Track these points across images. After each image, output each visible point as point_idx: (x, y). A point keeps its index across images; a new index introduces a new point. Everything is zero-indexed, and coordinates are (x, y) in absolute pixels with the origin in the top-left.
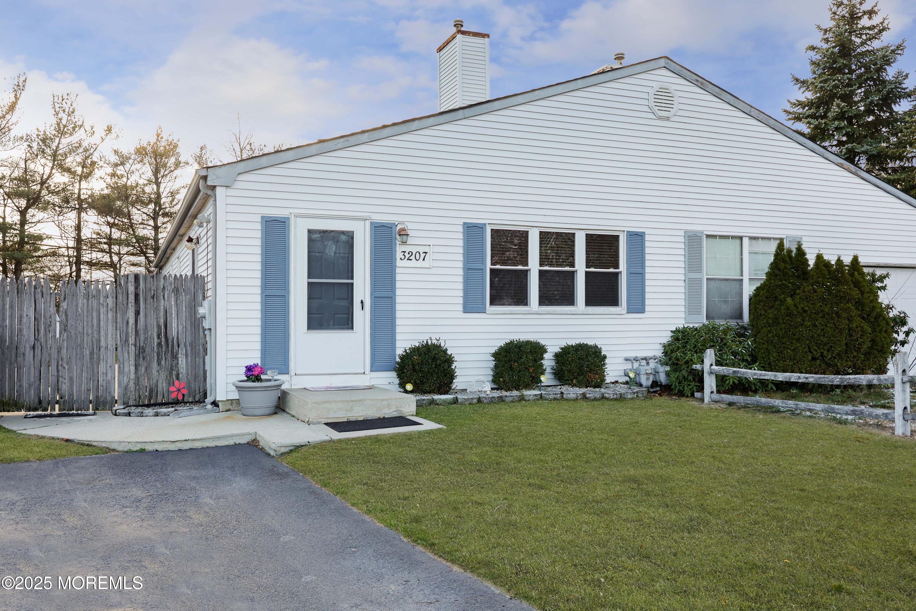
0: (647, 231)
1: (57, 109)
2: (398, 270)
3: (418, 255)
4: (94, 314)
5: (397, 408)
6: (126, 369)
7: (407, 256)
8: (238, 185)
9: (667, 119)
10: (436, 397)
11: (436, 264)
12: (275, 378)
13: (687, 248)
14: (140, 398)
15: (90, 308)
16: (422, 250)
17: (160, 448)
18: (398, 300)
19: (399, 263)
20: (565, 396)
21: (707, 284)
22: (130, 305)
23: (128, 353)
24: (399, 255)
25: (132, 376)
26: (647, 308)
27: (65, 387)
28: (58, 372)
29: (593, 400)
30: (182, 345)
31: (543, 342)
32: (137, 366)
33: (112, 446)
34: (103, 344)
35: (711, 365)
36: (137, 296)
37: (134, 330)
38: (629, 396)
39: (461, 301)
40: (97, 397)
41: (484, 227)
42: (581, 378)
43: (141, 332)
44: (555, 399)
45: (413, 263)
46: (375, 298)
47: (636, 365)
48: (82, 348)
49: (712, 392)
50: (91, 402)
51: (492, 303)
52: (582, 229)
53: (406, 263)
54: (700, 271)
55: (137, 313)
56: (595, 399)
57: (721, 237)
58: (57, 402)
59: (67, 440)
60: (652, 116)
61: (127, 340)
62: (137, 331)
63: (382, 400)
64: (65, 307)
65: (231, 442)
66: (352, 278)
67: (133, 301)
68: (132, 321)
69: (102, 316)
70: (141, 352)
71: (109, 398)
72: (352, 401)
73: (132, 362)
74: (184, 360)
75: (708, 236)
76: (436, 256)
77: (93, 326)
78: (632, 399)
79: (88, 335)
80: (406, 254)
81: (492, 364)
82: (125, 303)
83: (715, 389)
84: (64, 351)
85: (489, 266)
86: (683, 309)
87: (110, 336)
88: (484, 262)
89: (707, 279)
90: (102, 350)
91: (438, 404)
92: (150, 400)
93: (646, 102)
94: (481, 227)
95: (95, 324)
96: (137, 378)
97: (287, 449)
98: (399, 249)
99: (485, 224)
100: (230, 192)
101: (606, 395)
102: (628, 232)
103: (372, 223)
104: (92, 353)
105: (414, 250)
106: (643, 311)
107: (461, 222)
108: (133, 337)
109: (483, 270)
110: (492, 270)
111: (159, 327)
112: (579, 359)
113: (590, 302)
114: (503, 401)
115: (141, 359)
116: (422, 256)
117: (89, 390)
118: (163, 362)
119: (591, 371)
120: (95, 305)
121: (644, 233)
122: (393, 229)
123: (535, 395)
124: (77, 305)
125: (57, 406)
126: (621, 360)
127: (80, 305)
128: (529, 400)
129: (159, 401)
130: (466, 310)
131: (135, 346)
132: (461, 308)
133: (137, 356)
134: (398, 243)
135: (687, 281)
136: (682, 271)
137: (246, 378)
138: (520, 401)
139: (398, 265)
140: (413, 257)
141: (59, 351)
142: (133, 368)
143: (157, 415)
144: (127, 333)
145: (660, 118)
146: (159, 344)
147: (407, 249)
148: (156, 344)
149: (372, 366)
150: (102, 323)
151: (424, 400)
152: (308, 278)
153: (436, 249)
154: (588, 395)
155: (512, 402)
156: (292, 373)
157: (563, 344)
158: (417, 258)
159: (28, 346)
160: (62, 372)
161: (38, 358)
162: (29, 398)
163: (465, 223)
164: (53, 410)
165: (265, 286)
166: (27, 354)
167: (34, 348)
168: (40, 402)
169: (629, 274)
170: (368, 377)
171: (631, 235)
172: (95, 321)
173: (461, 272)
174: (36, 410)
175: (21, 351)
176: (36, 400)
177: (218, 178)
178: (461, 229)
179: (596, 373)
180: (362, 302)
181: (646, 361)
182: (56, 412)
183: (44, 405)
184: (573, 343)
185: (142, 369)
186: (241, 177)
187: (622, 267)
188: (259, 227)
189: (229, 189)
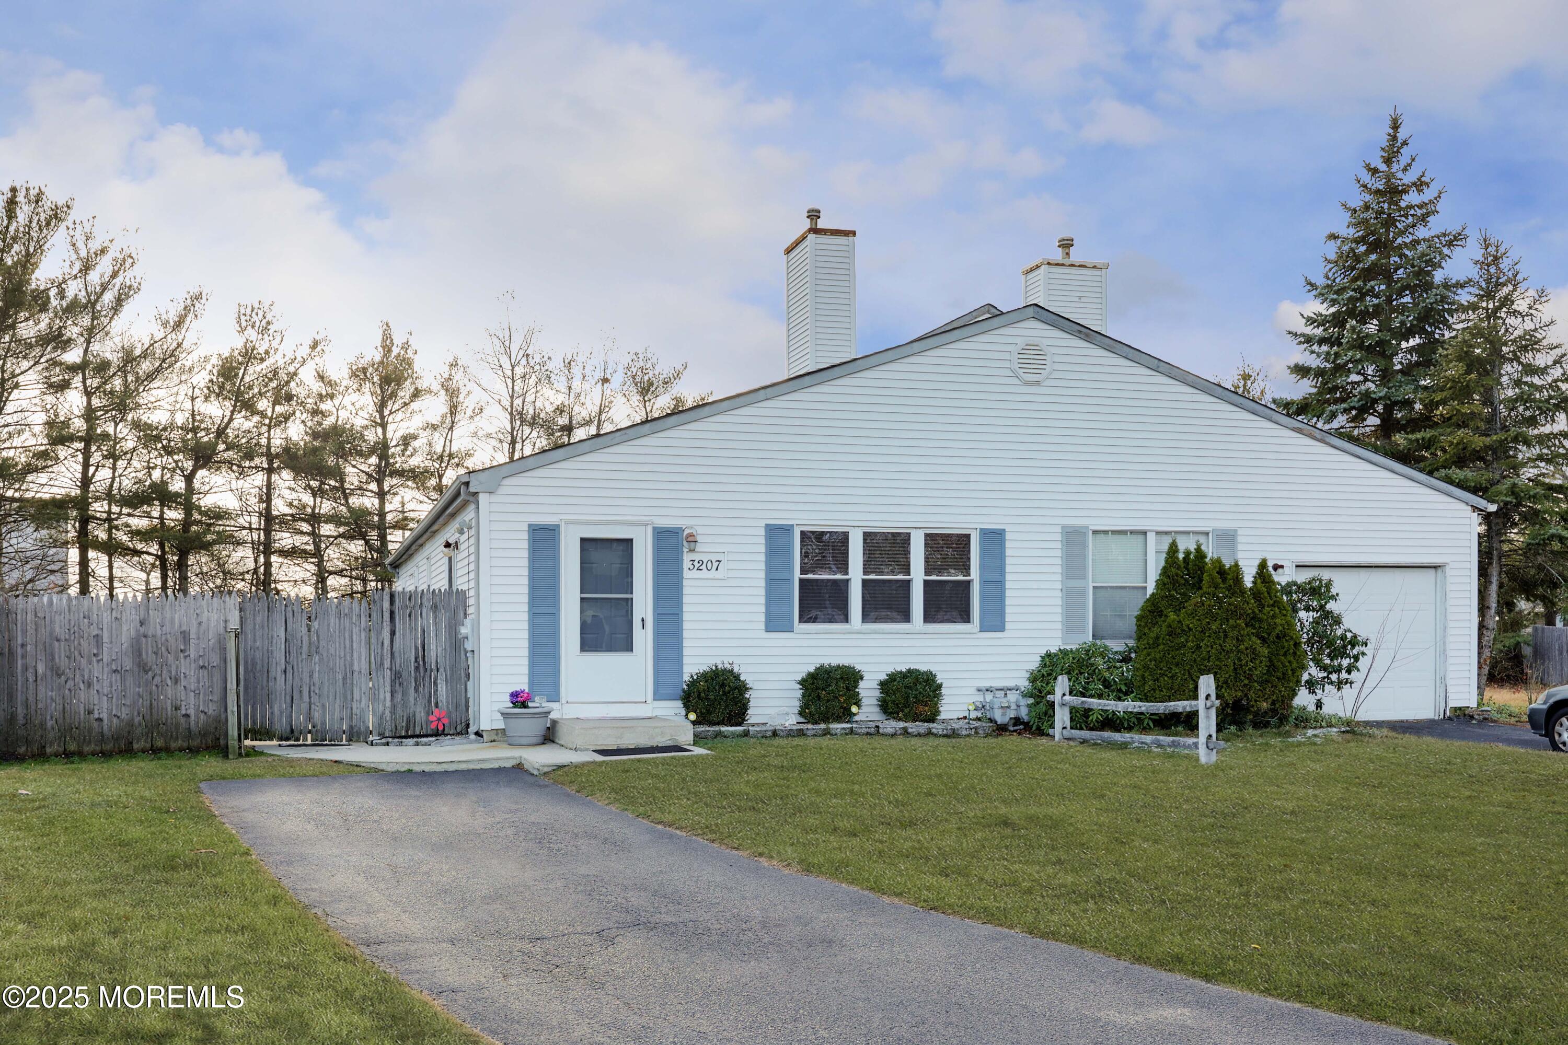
0: (1007, 528)
1: (244, 324)
2: (685, 583)
3: (709, 563)
4: (347, 635)
5: (671, 736)
6: (382, 697)
7: (697, 565)
8: (502, 490)
9: (1037, 383)
10: (724, 729)
11: (731, 574)
12: (543, 705)
13: (1065, 548)
14: (397, 729)
15: (342, 627)
16: (714, 558)
17: (427, 769)
18: (686, 617)
19: (687, 574)
20: (882, 732)
21: (1094, 594)
22: (385, 624)
23: (384, 678)
24: (687, 564)
25: (388, 704)
26: (1007, 626)
27: (317, 715)
28: (310, 698)
29: (918, 736)
30: (441, 670)
31: (858, 667)
32: (393, 693)
34: (356, 667)
35: (1064, 695)
36: (392, 613)
37: (389, 653)
38: (965, 732)
39: (762, 618)
40: (351, 727)
41: (791, 529)
42: (907, 710)
43: (397, 655)
44: (869, 734)
45: (704, 574)
46: (659, 615)
47: (989, 697)
48: (334, 673)
49: (1065, 727)
50: (343, 733)
51: (801, 620)
52: (920, 528)
53: (695, 574)
54: (1084, 577)
55: (393, 633)
56: (921, 735)
57: (1114, 532)
58: (310, 732)
59: (336, 762)
60: (1016, 381)
61: (382, 664)
62: (392, 654)
63: (654, 727)
64: (317, 627)
65: (493, 765)
66: (632, 593)
67: (388, 620)
68: (387, 642)
69: (354, 637)
70: (397, 677)
71: (363, 729)
72: (623, 727)
73: (388, 688)
74: (444, 687)
75: (1095, 532)
76: (731, 565)
77: (345, 648)
79: (340, 658)
80: (696, 563)
81: (799, 694)
82: (380, 622)
83: (1068, 724)
84: (316, 675)
85: (797, 575)
86: (1059, 626)
87: (363, 658)
88: (791, 570)
89: (1094, 588)
90: (356, 674)
91: (725, 737)
92: (407, 731)
93: (1007, 364)
94: (788, 529)
95: (348, 646)
96: (394, 707)
97: (550, 769)
98: (687, 558)
99: (792, 526)
100: (494, 498)
101: (936, 732)
102: (981, 530)
103: (654, 528)
104: (344, 678)
105: (705, 558)
106: (1002, 629)
107: (763, 523)
108: (389, 660)
109: (790, 580)
110: (801, 580)
111: (417, 649)
112: (906, 687)
113: (929, 617)
114: (804, 735)
115: (397, 685)
116: (715, 565)
117: (342, 719)
118: (421, 689)
119: (919, 702)
120: (347, 624)
121: (1004, 530)
122: (680, 534)
123: (841, 729)
124: (329, 625)
125: (309, 736)
126: (973, 691)
127: (332, 624)
128: (835, 735)
129: (417, 732)
130: (768, 630)
131: (391, 670)
132: (763, 626)
133: (393, 682)
134: (685, 550)
135: (1064, 590)
136: (1059, 577)
137: (511, 705)
138: (825, 735)
139: (685, 576)
140: (704, 567)
141: (311, 676)
142: (388, 695)
143: (417, 744)
144: (382, 655)
145: (1027, 383)
146: (417, 669)
147: (697, 557)
148: (413, 668)
149: (655, 694)
150: (354, 645)
151: (706, 732)
152: (581, 593)
153: (732, 557)
154: (911, 730)
156: (563, 700)
157: (890, 669)
158: (709, 568)
159: (279, 669)
160: (315, 699)
161: (289, 683)
162: (281, 725)
163: (767, 525)
164: (305, 739)
165: (532, 603)
166: (278, 679)
167: (285, 672)
168: (292, 731)
169: (983, 582)
170: (650, 706)
171: (986, 534)
172: (347, 642)
173: (762, 583)
174: (287, 739)
175: (272, 674)
176: (288, 729)
177: (481, 483)
178: (762, 532)
179: (926, 705)
180: (643, 620)
181: (1003, 692)
182: (309, 742)
183: (296, 734)
184: (903, 668)
185: (399, 697)
186: (506, 481)
187: (974, 574)
188: (525, 535)
189: (492, 496)
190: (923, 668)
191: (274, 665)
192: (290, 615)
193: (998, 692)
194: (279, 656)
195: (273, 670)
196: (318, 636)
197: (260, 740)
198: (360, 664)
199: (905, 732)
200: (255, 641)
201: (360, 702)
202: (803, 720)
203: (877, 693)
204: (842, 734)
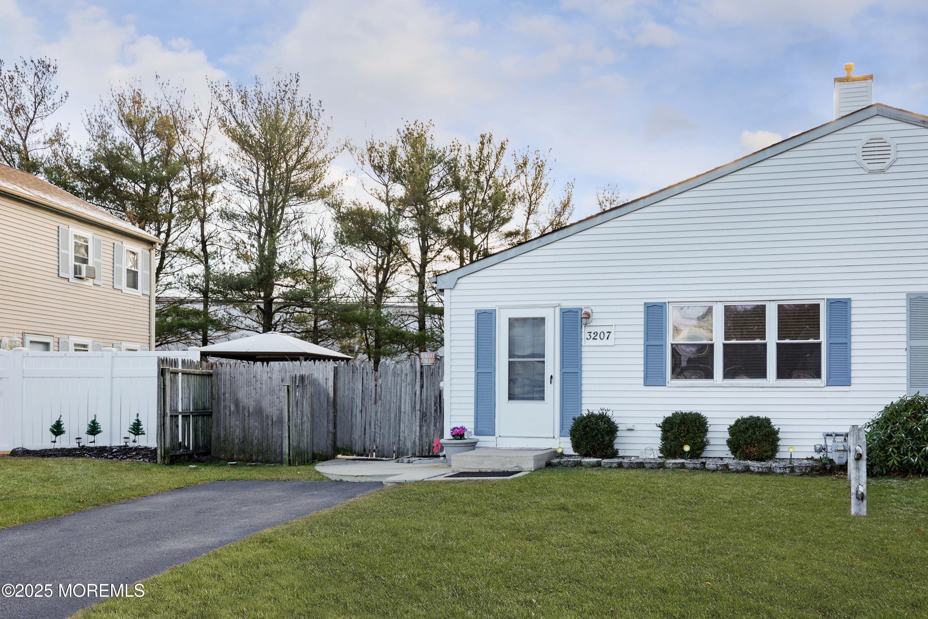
0: (852, 297)
2: (584, 349)
3: (602, 334)
4: (398, 388)
5: (517, 464)
6: (414, 429)
7: (593, 336)
8: (458, 287)
9: (882, 171)
10: (584, 460)
11: (618, 342)
13: (909, 312)
14: (423, 451)
15: (396, 382)
16: (605, 330)
18: (583, 374)
19: (585, 343)
20: (706, 466)
22: (417, 380)
23: (416, 417)
24: (585, 335)
25: (418, 434)
26: (853, 381)
27: (379, 440)
28: (375, 429)
29: (734, 472)
31: (706, 415)
32: (421, 427)
34: (403, 409)
36: (422, 373)
37: (419, 399)
38: (778, 471)
39: (642, 375)
40: (398, 448)
41: (664, 306)
42: (740, 451)
43: (424, 402)
44: (694, 468)
45: (598, 342)
46: (564, 373)
47: (830, 442)
48: (390, 413)
50: (394, 452)
51: (673, 377)
52: (773, 301)
53: (592, 342)
55: (422, 387)
56: (737, 471)
58: (374, 451)
60: (861, 171)
61: (415, 407)
62: (421, 400)
63: (506, 457)
64: (380, 382)
66: (544, 357)
67: (419, 378)
68: (418, 393)
69: (403, 389)
70: (423, 416)
73: (418, 424)
76: (618, 335)
77: (397, 396)
78: (782, 474)
79: (394, 403)
80: (592, 334)
81: (660, 435)
82: (414, 379)
84: (379, 414)
85: (670, 342)
86: (906, 381)
87: (407, 403)
88: (664, 338)
90: (402, 414)
92: (429, 453)
93: (852, 158)
94: (660, 306)
95: (398, 395)
96: (421, 436)
97: (392, 484)
98: (585, 330)
99: (665, 303)
100: (454, 292)
101: (751, 468)
102: (828, 299)
103: (561, 309)
104: (395, 416)
105: (599, 330)
106: (848, 384)
107: (642, 302)
108: (419, 405)
109: (663, 346)
110: (673, 345)
111: (436, 397)
113: (783, 374)
115: (424, 422)
116: (606, 335)
117: (394, 443)
118: (438, 425)
119: (747, 444)
120: (399, 381)
121: (850, 299)
122: (579, 313)
123: (675, 463)
125: (374, 453)
126: (820, 436)
128: (669, 468)
130: (646, 384)
131: (420, 411)
132: (642, 381)
133: (421, 420)
134: (583, 324)
135: (909, 350)
136: (904, 338)
139: (583, 344)
140: (598, 337)
141: (376, 415)
142: (418, 428)
144: (415, 401)
145: (871, 172)
146: (436, 410)
147: (593, 330)
148: (433, 410)
149: (560, 432)
150: (402, 394)
152: (509, 358)
153: (618, 328)
154: (730, 467)
156: (497, 435)
157: (739, 416)
158: (602, 337)
159: (358, 410)
160: (378, 430)
161: (364, 419)
162: (358, 447)
163: (645, 304)
164: (372, 455)
165: (477, 365)
166: (358, 415)
167: (361, 411)
168: (365, 450)
169: (830, 345)
170: (558, 441)
171: (832, 303)
172: (398, 393)
173: (642, 348)
174: (362, 455)
175: (354, 413)
176: (363, 449)
177: (444, 283)
178: (642, 309)
179: (754, 447)
180: (551, 377)
181: (843, 438)
182: (374, 457)
183: (367, 452)
184: (746, 416)
185: (424, 429)
186: (460, 281)
187: (823, 338)
188: (473, 318)
189: (452, 291)
190: (762, 416)
191: (355, 407)
192: (365, 375)
193: (837, 438)
194: (358, 401)
195: (354, 410)
196: (381, 389)
197: (347, 455)
198: (406, 407)
199: (747, 470)
200: (345, 391)
201: (404, 432)
202: (661, 455)
203: (728, 436)
204: (673, 468)
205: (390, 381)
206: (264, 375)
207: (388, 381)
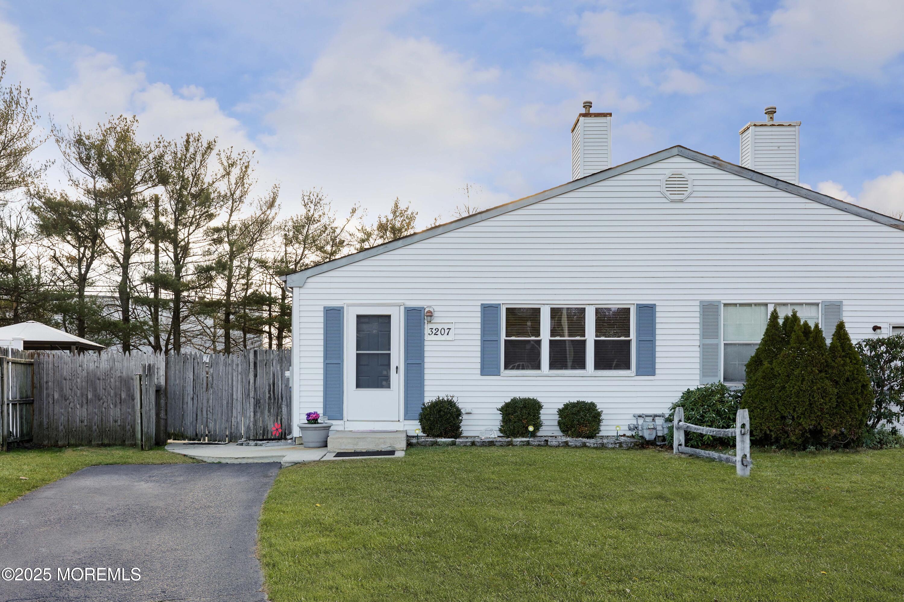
0: (657, 303)
2: (426, 343)
3: (443, 330)
4: (230, 377)
5: (391, 444)
6: (248, 415)
7: (434, 332)
8: (307, 285)
9: (681, 201)
10: (439, 440)
11: (457, 337)
12: (326, 422)
13: (702, 316)
14: (257, 435)
15: (227, 372)
16: (446, 326)
17: (229, 461)
18: (426, 365)
19: (427, 337)
20: (549, 443)
21: (724, 349)
22: (251, 370)
23: (250, 403)
24: (427, 331)
25: (252, 419)
26: (657, 371)
27: (211, 425)
28: (207, 415)
29: (573, 448)
30: (284, 399)
31: (540, 400)
32: (255, 413)
33: (205, 460)
34: (235, 397)
35: (680, 421)
36: (255, 364)
37: (253, 388)
38: (610, 446)
39: (479, 366)
40: (231, 433)
41: (499, 307)
42: (573, 429)
43: (258, 389)
44: (539, 445)
45: (439, 337)
46: (408, 365)
47: (641, 421)
48: (222, 400)
49: (680, 445)
50: (227, 436)
51: (506, 368)
52: (592, 304)
53: (433, 337)
54: (717, 336)
55: (256, 376)
56: (576, 447)
57: (741, 305)
58: (207, 436)
59: (185, 455)
60: (664, 200)
61: (249, 395)
62: (255, 389)
63: (380, 438)
64: (212, 372)
65: (271, 460)
66: (389, 349)
67: (253, 368)
68: (252, 381)
69: (234, 378)
70: (257, 403)
71: (238, 434)
72: (358, 438)
73: (252, 410)
74: (286, 409)
75: (725, 305)
76: (457, 331)
77: (228, 384)
78: (613, 448)
79: (225, 391)
80: (433, 330)
81: (500, 417)
82: (248, 369)
83: (683, 441)
84: (211, 401)
85: (503, 337)
86: (698, 372)
87: (239, 391)
88: (498, 334)
89: (725, 344)
90: (234, 401)
91: (439, 445)
92: (263, 436)
93: (657, 189)
94: (496, 307)
95: (230, 384)
96: (255, 422)
97: (290, 464)
98: (427, 327)
99: (500, 304)
100: (304, 290)
101: (588, 444)
102: (637, 305)
103: (405, 308)
104: (228, 403)
105: (440, 327)
106: (653, 374)
107: (479, 303)
108: (253, 392)
109: (497, 341)
110: (505, 341)
111: (270, 386)
112: (573, 414)
113: (598, 366)
114: (495, 445)
115: (258, 408)
116: (447, 331)
117: (226, 428)
118: (272, 410)
119: (580, 424)
120: (230, 370)
121: (655, 305)
122: (422, 312)
123: (522, 441)
125: (206, 438)
126: (631, 417)
128: (516, 445)
129: (269, 437)
130: (482, 374)
131: (254, 398)
132: (479, 371)
133: (255, 406)
134: (426, 322)
135: (701, 346)
136: (698, 337)
137: (307, 422)
138: (509, 445)
139: (426, 338)
140: (439, 333)
141: (208, 402)
142: (252, 414)
143: (256, 445)
144: (249, 389)
145: (673, 201)
146: (270, 398)
147: (434, 326)
148: (267, 397)
149: (405, 416)
150: (234, 383)
151: (427, 441)
152: (357, 350)
153: (457, 326)
154: (570, 444)
155: (501, 446)
156: (345, 419)
157: (566, 401)
158: (443, 333)
159: (189, 398)
160: (210, 416)
161: (195, 406)
162: (190, 432)
163: (482, 304)
164: (204, 440)
165: (326, 357)
166: (189, 403)
167: (193, 399)
168: (197, 435)
169: (639, 341)
170: (402, 424)
171: (641, 308)
172: (230, 381)
173: (479, 343)
174: (194, 440)
175: (186, 400)
176: (194, 434)
177: (293, 281)
178: (479, 309)
179: (586, 426)
180: (397, 368)
181: (652, 418)
182: (206, 441)
183: (199, 437)
184: (575, 400)
185: (259, 415)
186: (309, 280)
187: (633, 336)
188: (322, 314)
189: (301, 289)
190: (588, 400)
191: (186, 395)
192: (196, 364)
193: (647, 418)
194: (189, 390)
195: (186, 397)
196: (213, 377)
197: (178, 440)
198: (238, 394)
199: (567, 445)
200: (175, 380)
201: (237, 418)
202: (502, 435)
203: (557, 417)
204: (521, 445)
205: (221, 370)
206: (91, 365)
207: (219, 370)
